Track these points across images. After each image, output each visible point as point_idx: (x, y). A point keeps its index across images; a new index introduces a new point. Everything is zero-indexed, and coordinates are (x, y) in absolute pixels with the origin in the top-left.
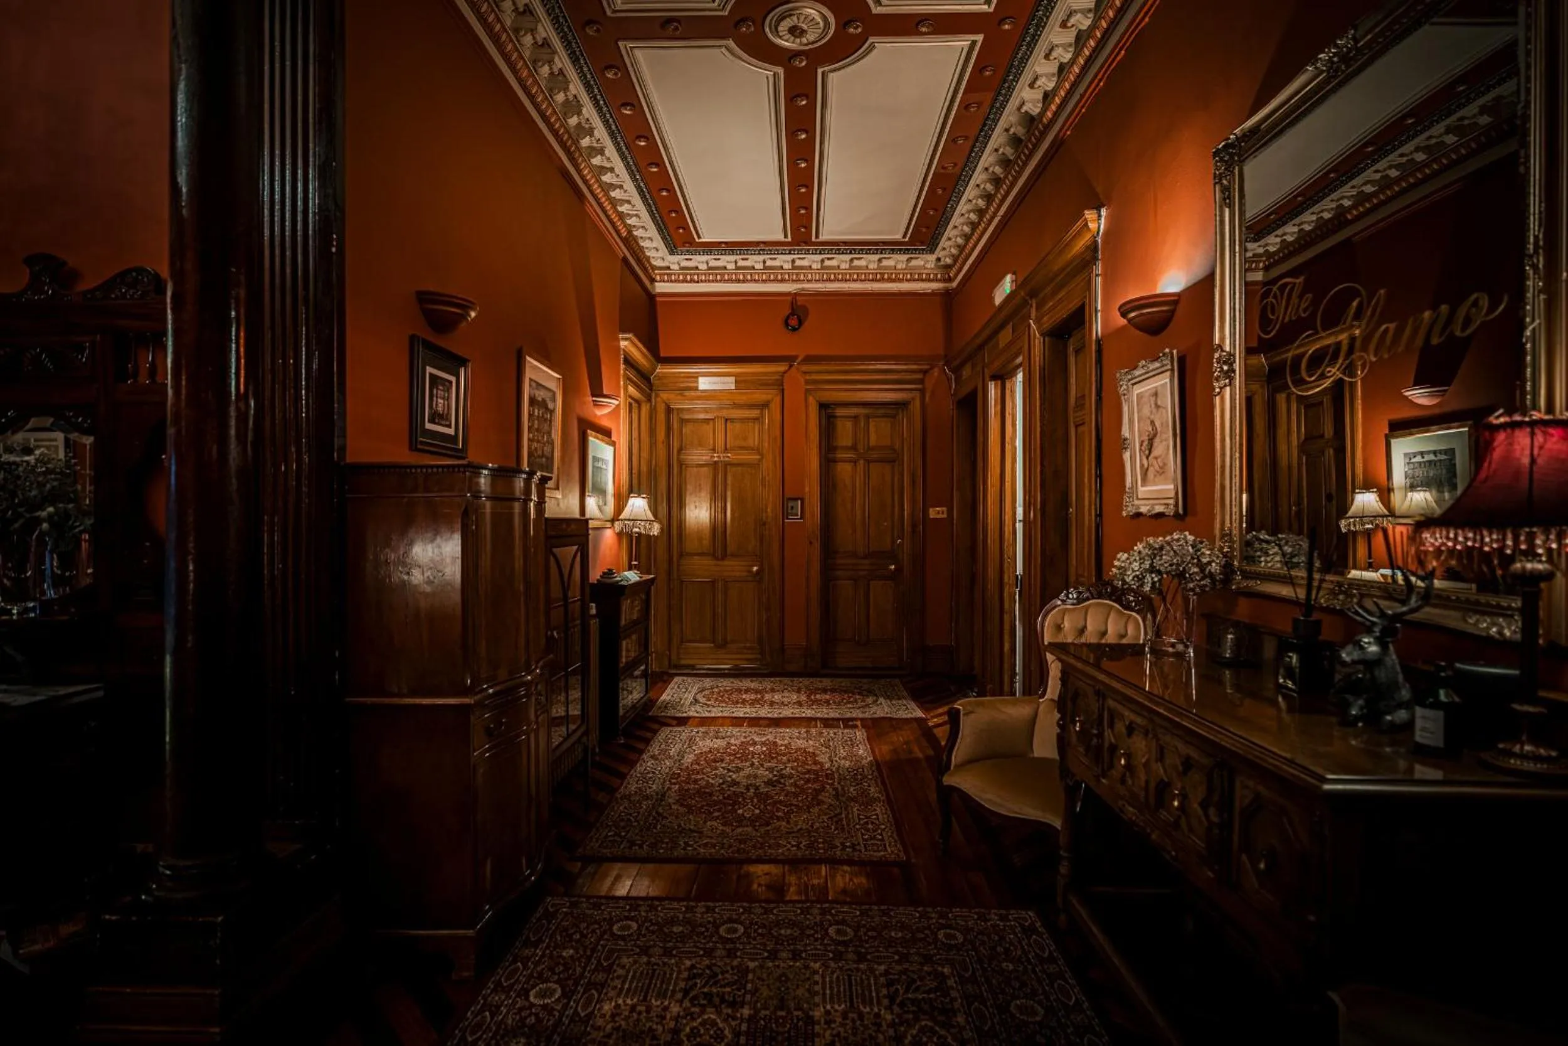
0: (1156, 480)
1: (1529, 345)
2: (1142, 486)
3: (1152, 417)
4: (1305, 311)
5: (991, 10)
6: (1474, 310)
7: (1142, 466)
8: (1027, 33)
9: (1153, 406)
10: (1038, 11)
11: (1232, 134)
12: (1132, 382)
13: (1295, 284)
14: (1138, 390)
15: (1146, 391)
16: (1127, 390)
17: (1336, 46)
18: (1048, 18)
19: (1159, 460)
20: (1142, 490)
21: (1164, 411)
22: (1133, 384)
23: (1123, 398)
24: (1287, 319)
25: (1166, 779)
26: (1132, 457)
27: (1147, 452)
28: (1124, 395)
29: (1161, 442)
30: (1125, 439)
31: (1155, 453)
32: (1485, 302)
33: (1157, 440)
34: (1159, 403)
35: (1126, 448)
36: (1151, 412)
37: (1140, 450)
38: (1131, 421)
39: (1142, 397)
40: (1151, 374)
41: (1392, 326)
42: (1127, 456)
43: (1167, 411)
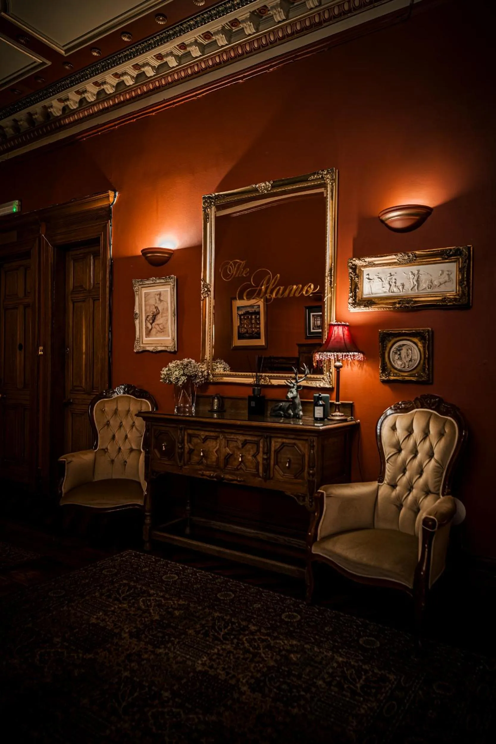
0: (157, 335)
1: (326, 302)
2: (146, 337)
3: (156, 305)
4: (246, 274)
5: (66, 55)
6: (309, 288)
7: (147, 328)
8: (74, 75)
9: (158, 300)
10: (87, 70)
11: (214, 193)
12: (142, 286)
13: (241, 263)
14: (144, 291)
15: (154, 292)
16: (139, 289)
17: (265, 183)
18: (91, 77)
19: (160, 326)
20: (145, 339)
21: (165, 303)
22: (142, 287)
23: (136, 293)
24: (237, 276)
25: (231, 453)
26: (141, 323)
27: (151, 321)
28: (136, 291)
29: (162, 317)
30: (136, 314)
31: (156, 322)
32: (312, 286)
33: (159, 317)
34: (162, 299)
35: (137, 318)
36: (156, 303)
37: (146, 320)
38: (141, 305)
39: (148, 295)
40: (156, 284)
41: (282, 288)
42: (137, 322)
43: (167, 304)
